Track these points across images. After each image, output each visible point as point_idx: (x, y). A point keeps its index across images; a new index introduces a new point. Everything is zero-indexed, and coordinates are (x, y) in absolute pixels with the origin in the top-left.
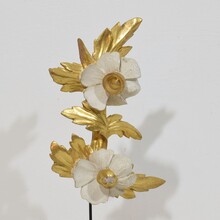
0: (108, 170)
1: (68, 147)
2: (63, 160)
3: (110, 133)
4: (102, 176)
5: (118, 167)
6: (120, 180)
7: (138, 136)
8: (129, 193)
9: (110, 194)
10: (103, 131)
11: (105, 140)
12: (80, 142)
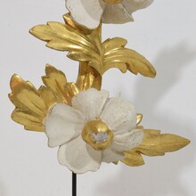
0: (98, 121)
2: (30, 106)
3: (106, 66)
4: (90, 129)
5: (113, 118)
6: (118, 137)
7: (150, 72)
8: (134, 157)
9: (102, 159)
11: (98, 76)
12: (59, 78)
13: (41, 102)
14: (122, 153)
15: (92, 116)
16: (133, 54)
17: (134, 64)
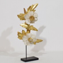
0: (30, 38)
1: (21, 33)
2: (20, 36)
3: (31, 30)
4: (29, 39)
5: (33, 37)
6: (33, 40)
7: (37, 30)
8: (35, 43)
9: (31, 43)
10: (29, 29)
11: (30, 31)
12: (24, 32)
13: (22, 35)
14: (33, 43)
15: (30, 37)
16: (34, 28)
17: (35, 29)
